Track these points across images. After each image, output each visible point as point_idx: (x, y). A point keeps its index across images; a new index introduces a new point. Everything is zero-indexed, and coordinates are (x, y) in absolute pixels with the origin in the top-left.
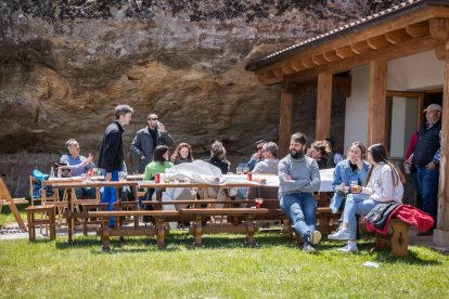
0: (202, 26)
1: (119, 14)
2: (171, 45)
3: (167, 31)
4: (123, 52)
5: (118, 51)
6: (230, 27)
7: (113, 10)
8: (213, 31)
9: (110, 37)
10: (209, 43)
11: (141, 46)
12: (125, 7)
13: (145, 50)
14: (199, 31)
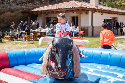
0: (18, 6)
1: (5, 3)
2: (13, 9)
3: (13, 6)
4: (5, 10)
5: (4, 10)
6: (22, 6)
7: (4, 2)
8: (19, 7)
9: (3, 7)
10: (19, 9)
11: (8, 9)
12: (6, 2)
13: (9, 10)
14: (17, 7)
